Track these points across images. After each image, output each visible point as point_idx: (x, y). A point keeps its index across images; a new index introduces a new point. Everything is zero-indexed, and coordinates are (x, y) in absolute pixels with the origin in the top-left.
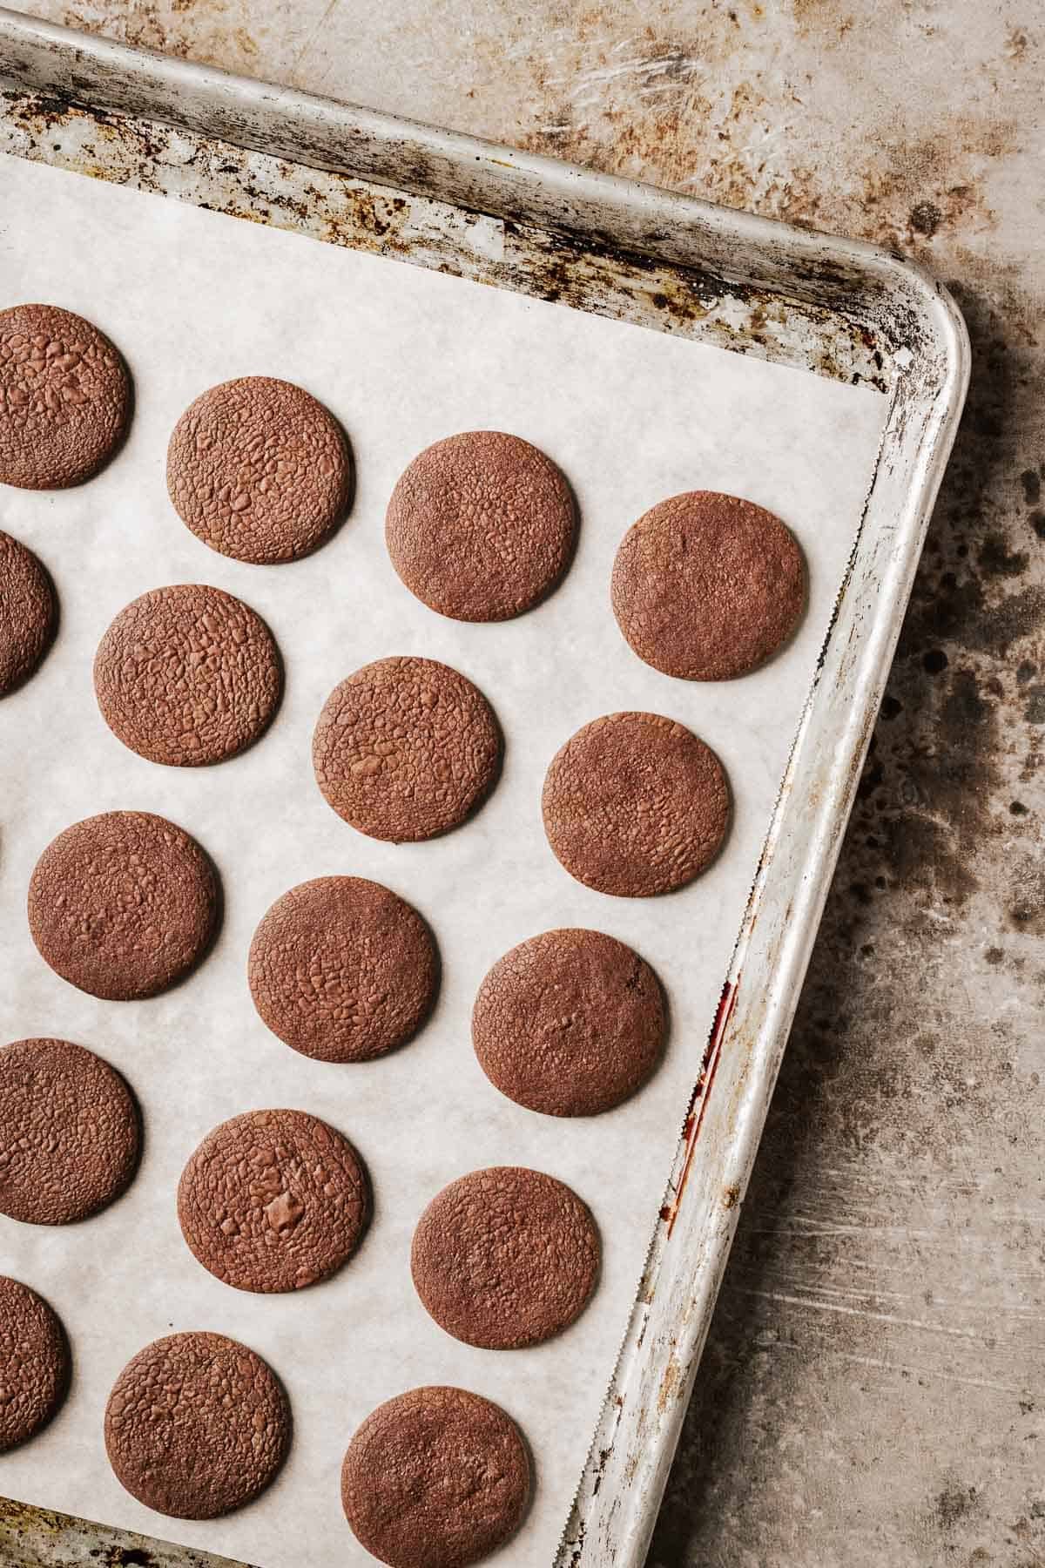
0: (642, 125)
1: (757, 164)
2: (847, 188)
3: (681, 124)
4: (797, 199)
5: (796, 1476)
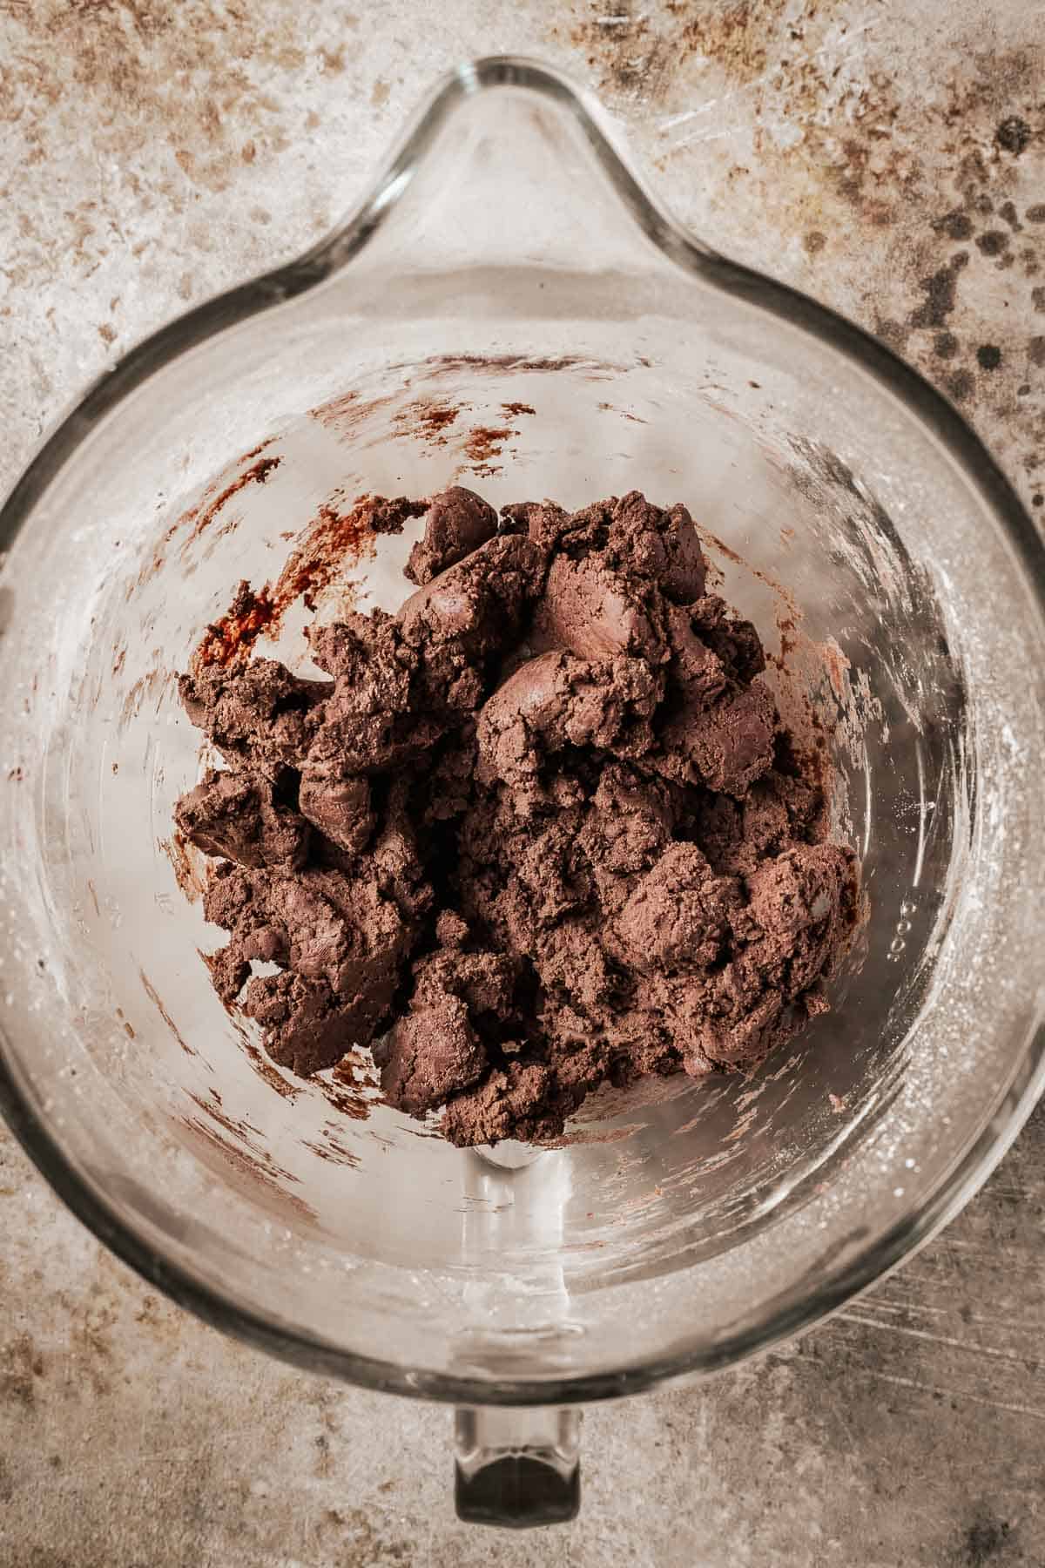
0: (708, 19)
1: (831, 69)
2: (930, 98)
3: (750, 20)
4: (874, 108)
5: (813, 1502)
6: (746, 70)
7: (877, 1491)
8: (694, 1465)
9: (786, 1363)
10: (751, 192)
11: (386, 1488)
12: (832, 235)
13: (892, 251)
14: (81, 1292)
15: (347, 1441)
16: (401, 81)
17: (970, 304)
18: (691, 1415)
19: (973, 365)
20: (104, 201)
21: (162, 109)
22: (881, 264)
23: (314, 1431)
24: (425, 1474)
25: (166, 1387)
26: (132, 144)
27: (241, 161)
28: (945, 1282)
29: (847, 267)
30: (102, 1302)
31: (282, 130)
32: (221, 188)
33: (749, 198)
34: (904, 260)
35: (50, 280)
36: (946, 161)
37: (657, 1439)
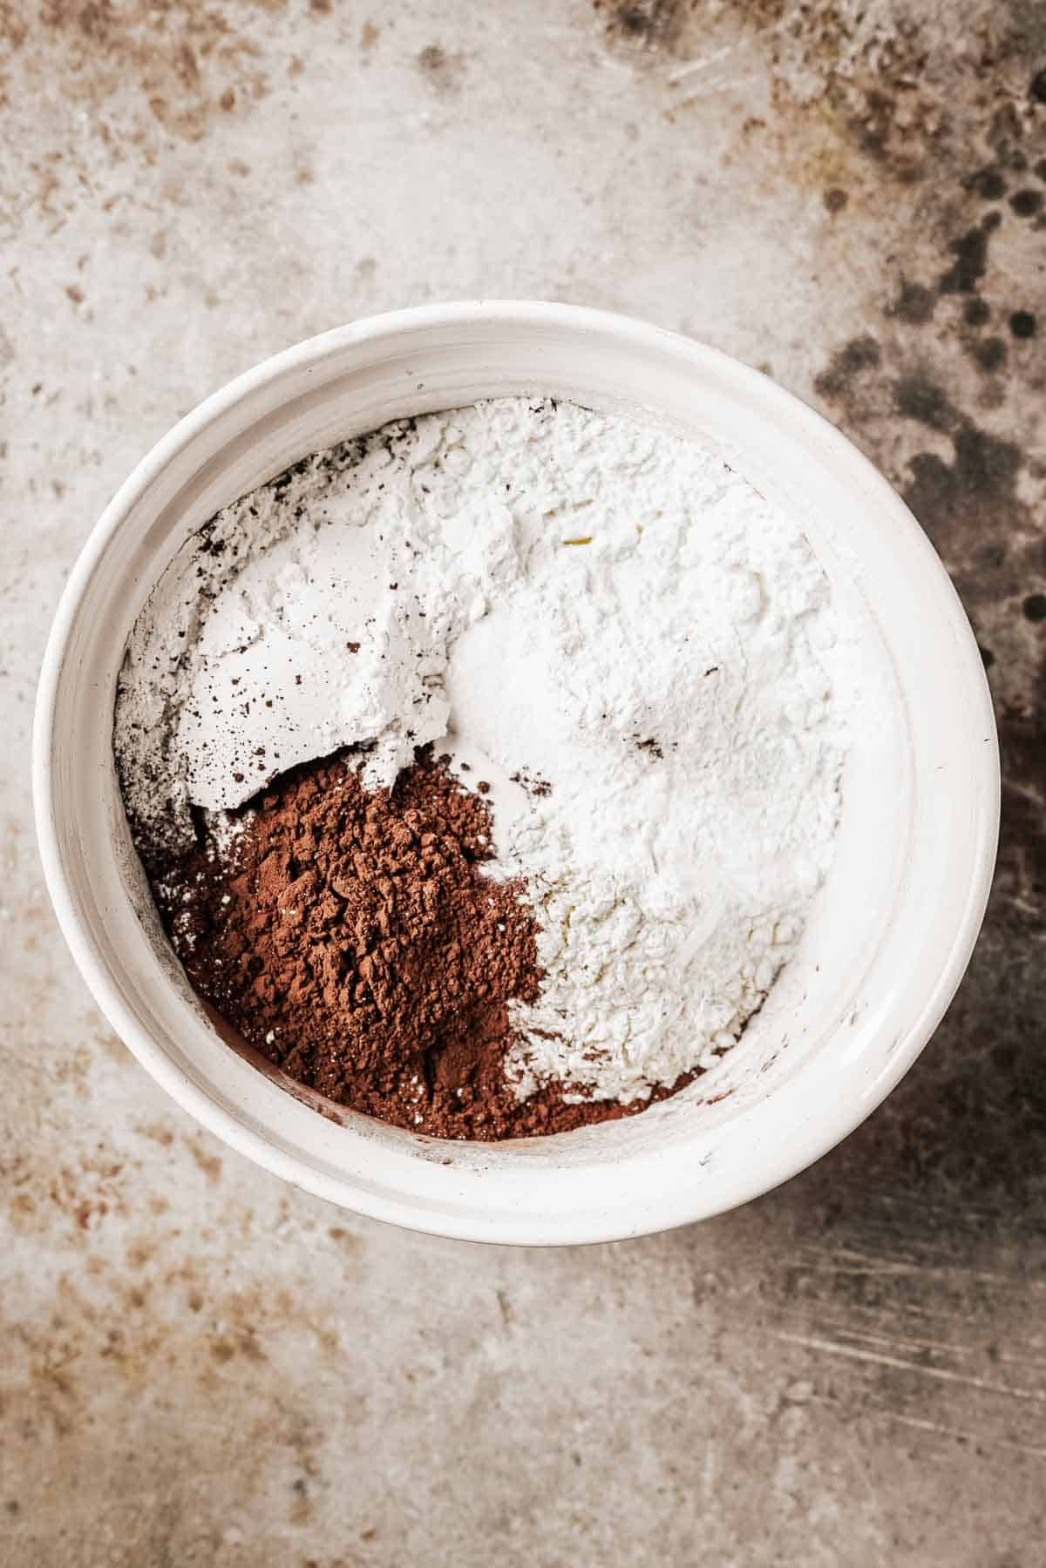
1: (854, 12)
2: (960, 47)
4: (900, 57)
5: (828, 1554)
6: (763, 15)
7: (896, 1541)
8: (700, 1512)
9: (799, 1404)
10: (768, 147)
11: (368, 1536)
12: (855, 193)
13: (918, 211)
14: (42, 1324)
15: (327, 1485)
16: (391, 24)
17: (1002, 266)
18: (697, 1459)
19: (1005, 333)
20: (72, 152)
21: (134, 54)
22: (907, 226)
23: (290, 1475)
24: (412, 1522)
25: (134, 1427)
26: (100, 90)
27: (219, 109)
28: (971, 1319)
29: (870, 227)
30: (63, 1336)
31: (264, 76)
32: (196, 138)
33: (766, 152)
34: (931, 221)
35: (13, 237)
36: (976, 114)
37: (659, 1484)
